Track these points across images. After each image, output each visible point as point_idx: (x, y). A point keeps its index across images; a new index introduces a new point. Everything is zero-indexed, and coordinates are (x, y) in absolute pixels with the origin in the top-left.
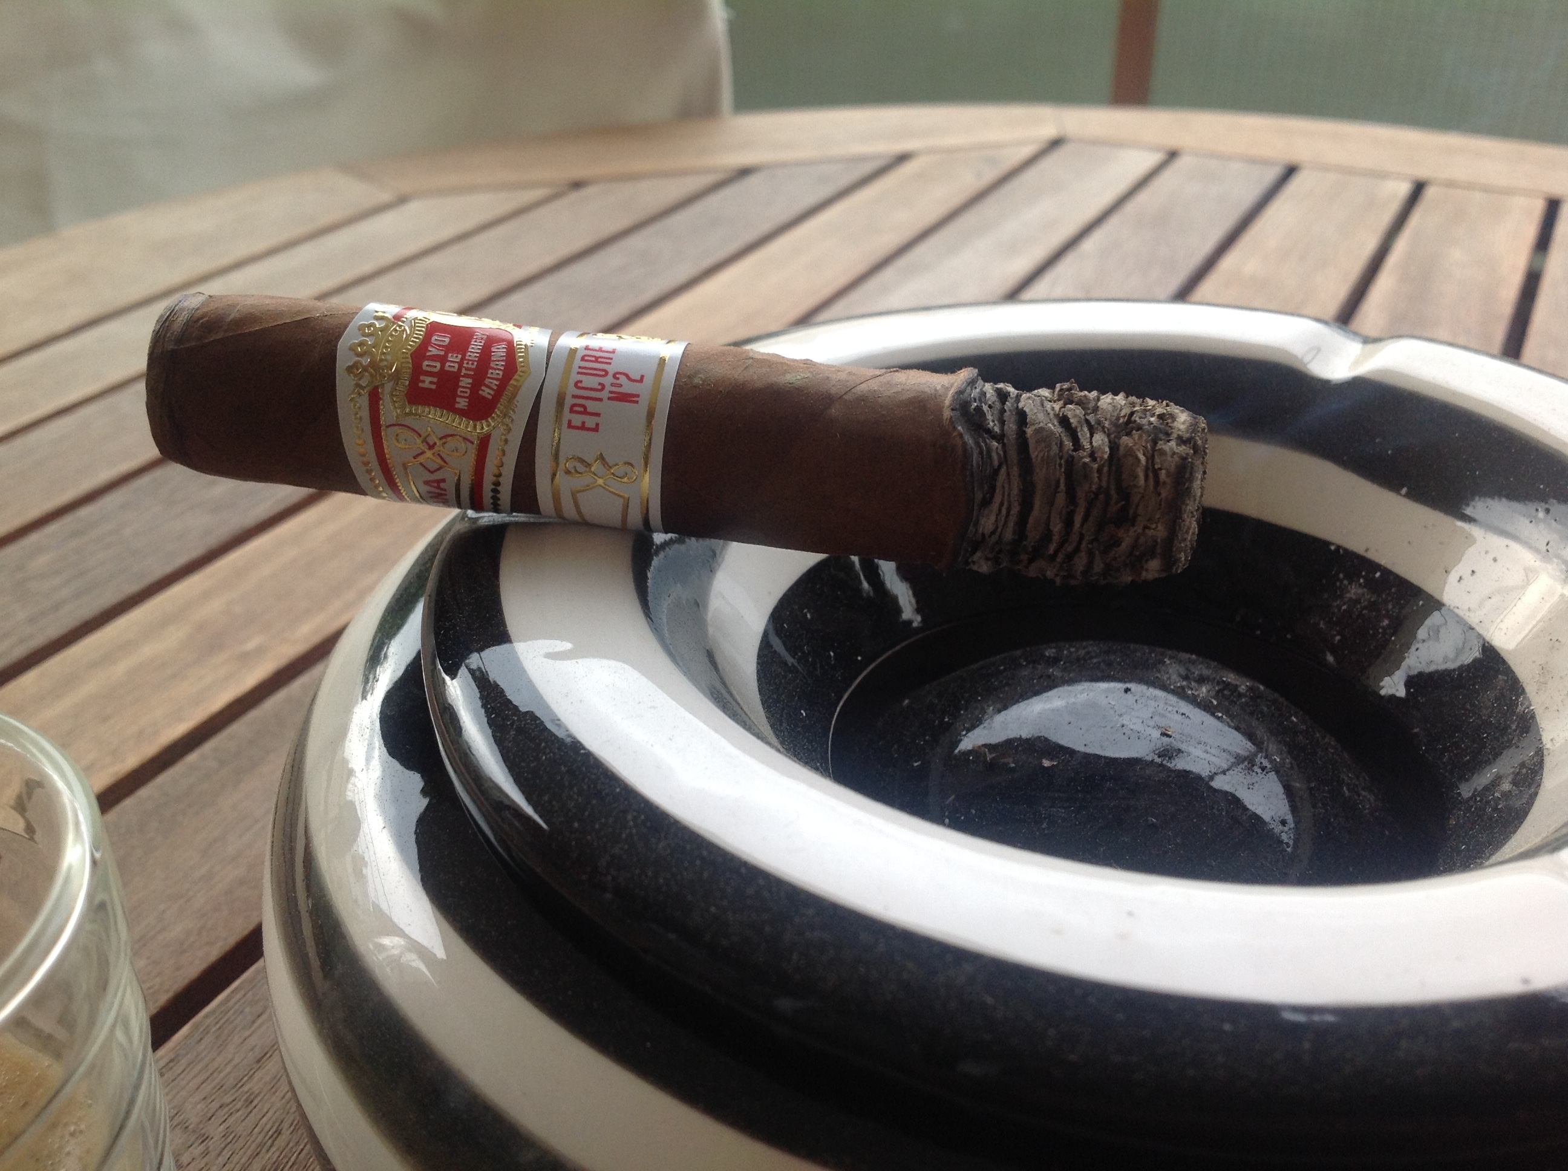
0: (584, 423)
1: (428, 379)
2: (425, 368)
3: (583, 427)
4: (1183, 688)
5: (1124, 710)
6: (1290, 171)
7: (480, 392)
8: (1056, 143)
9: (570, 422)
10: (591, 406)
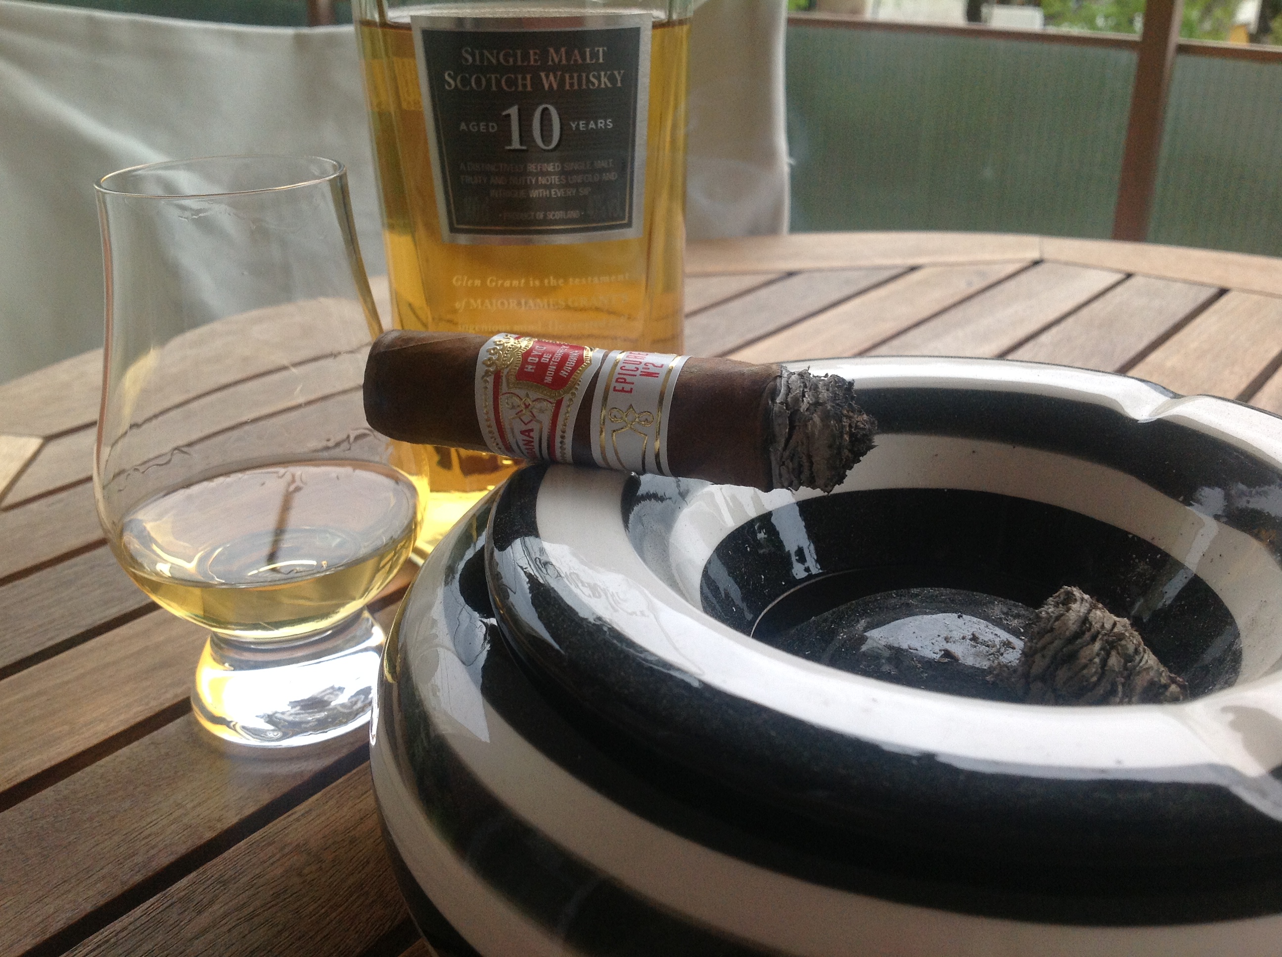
0: (623, 388)
1: (530, 367)
2: (529, 361)
3: (623, 390)
4: (1001, 618)
5: (954, 628)
6: (1223, 292)
7: (561, 374)
8: (1036, 263)
9: (615, 387)
10: (629, 379)
